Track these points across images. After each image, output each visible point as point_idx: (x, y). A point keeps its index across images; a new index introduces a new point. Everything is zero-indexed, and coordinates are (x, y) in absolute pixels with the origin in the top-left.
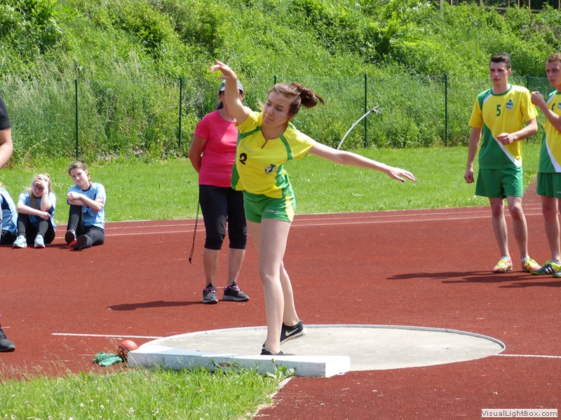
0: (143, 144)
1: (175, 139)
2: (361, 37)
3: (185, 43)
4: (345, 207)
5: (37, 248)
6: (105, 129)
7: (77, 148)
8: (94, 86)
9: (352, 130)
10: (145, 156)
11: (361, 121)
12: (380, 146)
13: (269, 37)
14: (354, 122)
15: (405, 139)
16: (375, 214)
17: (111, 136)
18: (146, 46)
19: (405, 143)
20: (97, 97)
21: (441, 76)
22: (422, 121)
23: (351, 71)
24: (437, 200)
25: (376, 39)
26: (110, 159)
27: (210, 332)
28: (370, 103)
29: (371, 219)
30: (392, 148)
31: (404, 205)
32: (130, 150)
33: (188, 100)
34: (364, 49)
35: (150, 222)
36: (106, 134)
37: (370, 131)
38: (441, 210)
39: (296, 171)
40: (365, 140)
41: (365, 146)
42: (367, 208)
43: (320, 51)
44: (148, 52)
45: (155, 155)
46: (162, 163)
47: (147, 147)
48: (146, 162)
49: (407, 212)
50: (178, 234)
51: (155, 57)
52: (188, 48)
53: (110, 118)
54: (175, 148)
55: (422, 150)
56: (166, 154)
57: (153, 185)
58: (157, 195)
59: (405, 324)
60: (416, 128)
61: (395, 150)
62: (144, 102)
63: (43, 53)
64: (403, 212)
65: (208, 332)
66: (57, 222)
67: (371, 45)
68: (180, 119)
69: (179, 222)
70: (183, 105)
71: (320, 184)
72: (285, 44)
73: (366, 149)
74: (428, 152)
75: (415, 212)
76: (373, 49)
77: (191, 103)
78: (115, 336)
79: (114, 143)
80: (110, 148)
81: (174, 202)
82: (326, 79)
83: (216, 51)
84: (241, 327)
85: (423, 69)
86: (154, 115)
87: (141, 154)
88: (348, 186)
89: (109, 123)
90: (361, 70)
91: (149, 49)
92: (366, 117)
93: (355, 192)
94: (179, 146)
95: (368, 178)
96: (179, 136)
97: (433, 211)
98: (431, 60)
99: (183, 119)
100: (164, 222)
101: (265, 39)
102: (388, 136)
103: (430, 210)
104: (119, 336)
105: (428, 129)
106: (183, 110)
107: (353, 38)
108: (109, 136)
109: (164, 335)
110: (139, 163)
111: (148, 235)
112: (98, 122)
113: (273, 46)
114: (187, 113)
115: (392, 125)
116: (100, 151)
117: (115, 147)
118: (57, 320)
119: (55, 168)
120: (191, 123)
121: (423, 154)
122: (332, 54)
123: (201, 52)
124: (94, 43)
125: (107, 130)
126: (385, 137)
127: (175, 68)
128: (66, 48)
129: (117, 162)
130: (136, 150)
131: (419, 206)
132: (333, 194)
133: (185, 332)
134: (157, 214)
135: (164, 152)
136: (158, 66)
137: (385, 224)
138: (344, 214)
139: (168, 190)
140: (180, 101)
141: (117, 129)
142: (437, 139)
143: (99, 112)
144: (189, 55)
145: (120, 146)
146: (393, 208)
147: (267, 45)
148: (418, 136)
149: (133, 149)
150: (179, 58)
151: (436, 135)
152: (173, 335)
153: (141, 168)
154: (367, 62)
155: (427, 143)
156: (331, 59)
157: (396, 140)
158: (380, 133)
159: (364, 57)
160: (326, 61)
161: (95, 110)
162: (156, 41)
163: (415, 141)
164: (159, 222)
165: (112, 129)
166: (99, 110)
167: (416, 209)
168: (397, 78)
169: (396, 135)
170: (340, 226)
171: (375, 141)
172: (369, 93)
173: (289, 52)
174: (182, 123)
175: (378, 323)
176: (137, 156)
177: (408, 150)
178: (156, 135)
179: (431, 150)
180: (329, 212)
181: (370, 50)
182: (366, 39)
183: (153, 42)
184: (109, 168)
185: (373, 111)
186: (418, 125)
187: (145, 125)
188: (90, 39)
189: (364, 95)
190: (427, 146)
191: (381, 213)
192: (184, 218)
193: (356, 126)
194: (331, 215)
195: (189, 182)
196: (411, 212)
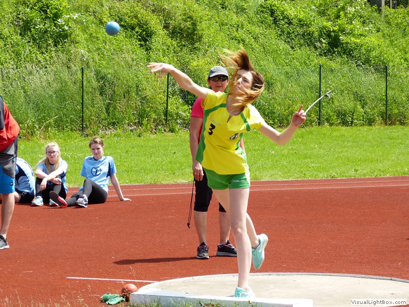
0: (137, 121)
1: (163, 117)
2: (316, 34)
3: (172, 38)
4: (303, 175)
5: (51, 206)
6: (106, 109)
7: (83, 125)
8: (97, 73)
9: (309, 111)
10: (138, 131)
11: (317, 103)
12: (331, 125)
13: (241, 34)
14: (310, 105)
15: (352, 118)
16: (329, 181)
17: (110, 114)
18: (140, 40)
19: (352, 122)
20: (99, 82)
21: (382, 67)
22: (366, 104)
23: (307, 62)
24: (380, 170)
25: (329, 36)
26: (110, 133)
27: (195, 278)
28: (323, 89)
29: (325, 185)
30: (342, 126)
31: (352, 173)
32: (126, 126)
33: (174, 85)
34: (318, 44)
35: (143, 186)
36: (107, 112)
37: (323, 112)
38: (383, 178)
39: (263, 144)
40: (319, 119)
41: (319, 125)
42: (322, 176)
43: (283, 45)
44: (141, 45)
45: (146, 130)
46: (153, 136)
47: (140, 124)
48: (139, 136)
49: (354, 180)
50: (167, 196)
51: (147, 50)
52: (174, 42)
53: (110, 100)
54: (163, 124)
55: (366, 128)
56: (155, 129)
57: (145, 155)
58: (148, 163)
59: (357, 273)
60: (361, 110)
61: (344, 128)
62: (137, 87)
63: (56, 46)
64: (352, 180)
65: (194, 277)
66: (67, 185)
67: (324, 41)
68: (167, 100)
69: (167, 185)
70: (169, 89)
71: (283, 156)
72: (253, 40)
73: (320, 127)
74: (371, 130)
75: (361, 180)
76: (325, 43)
77: (177, 87)
78: (119, 280)
79: (113, 120)
80: (109, 124)
81: (163, 169)
82: (288, 69)
83: (197, 45)
84: (222, 274)
85: (367, 61)
86: (146, 97)
87: (135, 129)
88: (306, 158)
89: (110, 103)
90: (316, 61)
91: (143, 43)
92: (320, 101)
93: (312, 163)
94: (166, 122)
95: (322, 151)
96: (166, 115)
97: (376, 179)
98: (374, 54)
99: (170, 100)
100: (155, 185)
101: (238, 36)
102: (338, 116)
103: (374, 178)
104: (121, 280)
105: (371, 111)
106: (169, 93)
107: (310, 35)
108: (108, 114)
109: (159, 280)
110: (134, 137)
111: (142, 197)
112: (100, 102)
113: (243, 41)
114: (173, 96)
115: (341, 107)
116: (101, 126)
117: (114, 123)
118: (70, 266)
119: (65, 140)
120: (176, 104)
121: (367, 131)
122: (293, 48)
123: (185, 46)
124: (97, 38)
125: (107, 109)
126: (336, 117)
127: (163, 59)
128: (74, 42)
129: (115, 135)
130: (131, 126)
131: (364, 175)
132: (294, 164)
133: (176, 277)
134: (148, 179)
135: (154, 127)
136: (150, 56)
137: (337, 190)
138: (303, 180)
139: (157, 159)
140: (168, 85)
141: (115, 108)
142: (379, 119)
143: (101, 94)
144: (174, 48)
145: (118, 122)
146: (343, 176)
147: (239, 40)
148: (363, 117)
149: (129, 125)
150: (167, 51)
151: (378, 116)
152: (166, 279)
153: (135, 140)
154: (320, 55)
155: (370, 122)
156: (292, 52)
157: (345, 119)
158: (332, 114)
159: (319, 50)
160: (287, 54)
161: (98, 93)
162: (148, 36)
163: (360, 120)
164: (151, 185)
165: (111, 109)
166: (101, 93)
167: (363, 177)
168: (346, 68)
169: (345, 115)
170: (300, 191)
171: (328, 120)
172: (323, 81)
173: (257, 46)
174: (169, 104)
175: (335, 272)
176: (131, 130)
177: (355, 128)
178: (147, 114)
179: (373, 128)
180: (291, 179)
181: (324, 45)
182: (320, 36)
183: (145, 37)
184: (109, 140)
185: (326, 96)
186: (363, 107)
187: (139, 105)
188: (94, 35)
189: (318, 83)
190: (371, 125)
191: (333, 180)
192: (172, 182)
193: (312, 108)
194: (292, 182)
195: (175, 153)
196: (358, 180)
